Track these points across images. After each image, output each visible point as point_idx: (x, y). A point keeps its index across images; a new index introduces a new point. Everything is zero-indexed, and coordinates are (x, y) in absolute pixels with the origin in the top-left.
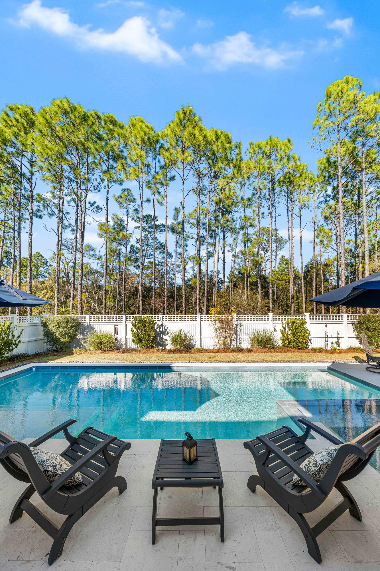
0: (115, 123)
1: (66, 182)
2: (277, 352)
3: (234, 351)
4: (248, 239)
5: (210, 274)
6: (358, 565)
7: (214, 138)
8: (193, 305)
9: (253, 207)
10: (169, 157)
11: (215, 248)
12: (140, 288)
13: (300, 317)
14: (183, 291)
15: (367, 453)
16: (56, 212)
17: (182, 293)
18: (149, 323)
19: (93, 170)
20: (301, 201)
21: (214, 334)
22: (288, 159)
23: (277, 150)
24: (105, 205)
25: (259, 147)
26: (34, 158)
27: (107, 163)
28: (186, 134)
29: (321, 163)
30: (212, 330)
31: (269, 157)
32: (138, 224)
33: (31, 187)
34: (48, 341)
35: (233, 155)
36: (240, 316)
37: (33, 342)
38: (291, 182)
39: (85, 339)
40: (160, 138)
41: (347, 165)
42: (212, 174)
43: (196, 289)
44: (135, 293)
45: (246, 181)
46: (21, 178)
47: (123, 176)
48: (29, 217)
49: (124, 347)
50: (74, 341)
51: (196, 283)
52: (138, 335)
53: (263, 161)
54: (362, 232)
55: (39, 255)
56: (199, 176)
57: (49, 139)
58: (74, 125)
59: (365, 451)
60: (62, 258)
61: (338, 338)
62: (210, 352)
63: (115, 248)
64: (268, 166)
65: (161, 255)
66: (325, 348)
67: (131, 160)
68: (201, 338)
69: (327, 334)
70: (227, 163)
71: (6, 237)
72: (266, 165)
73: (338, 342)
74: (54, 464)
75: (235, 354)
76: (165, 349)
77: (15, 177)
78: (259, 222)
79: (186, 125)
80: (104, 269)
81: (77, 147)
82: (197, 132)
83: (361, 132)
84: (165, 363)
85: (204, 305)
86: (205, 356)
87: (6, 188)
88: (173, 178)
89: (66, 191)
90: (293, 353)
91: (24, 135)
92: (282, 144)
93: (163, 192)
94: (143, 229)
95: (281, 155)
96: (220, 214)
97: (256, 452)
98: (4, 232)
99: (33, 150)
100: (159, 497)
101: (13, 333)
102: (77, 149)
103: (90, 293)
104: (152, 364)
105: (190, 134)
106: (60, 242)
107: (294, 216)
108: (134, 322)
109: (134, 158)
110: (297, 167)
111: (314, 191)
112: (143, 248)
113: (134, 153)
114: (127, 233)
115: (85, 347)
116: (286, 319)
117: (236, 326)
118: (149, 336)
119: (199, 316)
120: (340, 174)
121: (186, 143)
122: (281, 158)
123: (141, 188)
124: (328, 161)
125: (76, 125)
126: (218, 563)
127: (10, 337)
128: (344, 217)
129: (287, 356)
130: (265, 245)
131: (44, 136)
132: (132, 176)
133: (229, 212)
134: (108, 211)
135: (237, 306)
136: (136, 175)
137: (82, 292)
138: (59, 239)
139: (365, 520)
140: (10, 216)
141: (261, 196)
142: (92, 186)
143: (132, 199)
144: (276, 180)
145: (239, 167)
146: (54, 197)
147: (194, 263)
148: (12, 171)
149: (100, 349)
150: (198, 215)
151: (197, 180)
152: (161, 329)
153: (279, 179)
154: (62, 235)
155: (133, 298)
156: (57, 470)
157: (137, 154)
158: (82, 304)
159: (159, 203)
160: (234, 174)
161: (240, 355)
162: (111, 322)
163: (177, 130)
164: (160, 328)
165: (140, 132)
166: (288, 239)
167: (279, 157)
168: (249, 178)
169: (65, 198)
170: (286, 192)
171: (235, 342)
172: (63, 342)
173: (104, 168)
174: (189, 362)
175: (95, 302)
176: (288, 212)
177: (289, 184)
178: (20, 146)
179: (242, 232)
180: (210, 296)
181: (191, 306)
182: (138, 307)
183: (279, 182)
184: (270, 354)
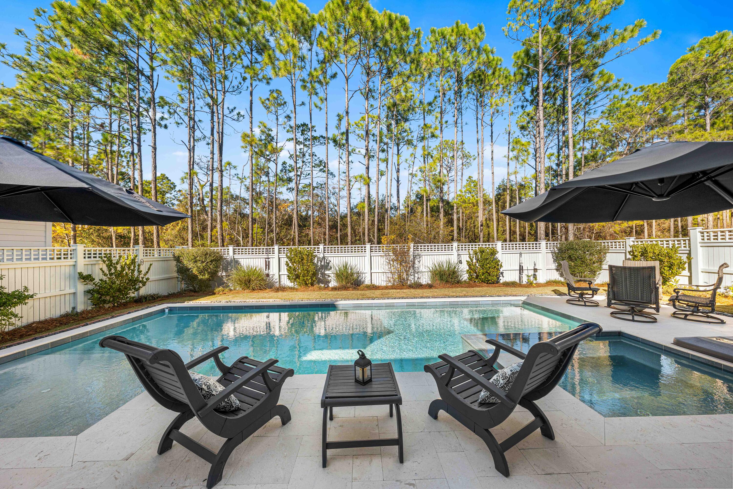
0: (258, 3)
1: (197, 80)
2: (462, 287)
3: (411, 287)
4: (429, 154)
5: (381, 198)
6: (548, 477)
7: (386, 24)
8: (360, 237)
9: (434, 113)
10: (329, 48)
11: (387, 165)
12: (295, 216)
13: (491, 246)
14: (349, 218)
15: (560, 350)
16: (186, 119)
17: (347, 222)
18: (308, 256)
19: (231, 65)
20: (494, 104)
21: (387, 267)
22: (479, 53)
23: (464, 40)
24: (249, 110)
25: (442, 34)
26: (153, 48)
27: (249, 56)
28: (349, 17)
29: (518, 58)
30: (385, 263)
31: (454, 48)
32: (291, 135)
33: (152, 87)
34: (183, 279)
35: (410, 47)
36: (418, 246)
37: (164, 281)
38: (482, 81)
39: (229, 276)
40: (316, 23)
41: (550, 59)
42: (385, 71)
43: (364, 217)
44: (288, 222)
45: (426, 79)
46: (138, 75)
47: (270, 73)
48: (151, 127)
49: (277, 285)
50: (215, 279)
51: (364, 207)
52: (294, 270)
53: (448, 54)
54: (566, 143)
55: (164, 177)
56: (368, 74)
57: (173, 22)
58: (205, 6)
59: (558, 348)
60: (196, 180)
61: (535, 270)
62: (382, 289)
63: (262, 165)
64: (454, 60)
65: (321, 173)
66: (520, 281)
67: (281, 51)
68: (371, 273)
69: (522, 265)
70: (403, 56)
71: (122, 153)
72: (451, 59)
73: (535, 275)
74: (208, 384)
75: (412, 290)
76: (328, 286)
77: (130, 74)
78: (441, 131)
79: (350, 6)
80: (250, 193)
81: (209, 35)
82: (363, 15)
83: (567, 16)
84: (328, 301)
85: (374, 236)
86: (376, 293)
87: (119, 88)
88: (334, 76)
89: (197, 93)
90: (481, 288)
91: (140, 18)
92: (471, 33)
93: (322, 95)
94: (298, 143)
95: (470, 47)
96: (393, 122)
97: (438, 375)
98: (119, 147)
99: (152, 38)
100: (328, 426)
101: (139, 269)
102: (211, 38)
103: (232, 223)
104: (313, 301)
105: (354, 17)
106: (192, 159)
107: (484, 124)
108: (288, 254)
109: (285, 47)
110: (490, 62)
111: (510, 93)
112: (298, 166)
113: (283, 43)
114: (277, 146)
115: (229, 286)
116: (474, 249)
117: (414, 258)
118: (308, 271)
119: (368, 246)
120: (541, 70)
121: (350, 31)
122: (470, 50)
123: (293, 88)
124: (527, 53)
125: (208, 5)
126: (397, 481)
127: (136, 273)
128: (545, 126)
129: (474, 291)
130: (448, 163)
131: (166, 19)
132: (282, 72)
133: (406, 120)
134: (252, 118)
135: (415, 235)
136: (287, 70)
137: (222, 221)
138: (190, 153)
139: (557, 438)
140: (126, 126)
141: (446, 100)
142: (231, 87)
143: (283, 102)
144: (464, 78)
145: (417, 62)
146: (182, 101)
147: (362, 183)
148: (126, 66)
149: (248, 287)
150: (367, 123)
151: (365, 78)
152: (323, 263)
153: (468, 77)
154: (194, 150)
155: (287, 229)
156: (211, 390)
157: (288, 44)
158: (222, 236)
159: (316, 107)
160: (411, 71)
161: (419, 291)
162: (261, 256)
163: (338, 13)
164: (321, 262)
165: (292, 15)
166: (477, 155)
167: (468, 49)
168: (430, 76)
169: (197, 101)
170: (475, 94)
171: (413, 277)
172: (201, 279)
173: (246, 62)
174: (358, 299)
175: (238, 234)
176: (477, 119)
177: (479, 83)
178: (134, 32)
179: (420, 145)
180: (382, 225)
181: (358, 238)
182: (293, 239)
183: (467, 81)
184: (454, 289)
